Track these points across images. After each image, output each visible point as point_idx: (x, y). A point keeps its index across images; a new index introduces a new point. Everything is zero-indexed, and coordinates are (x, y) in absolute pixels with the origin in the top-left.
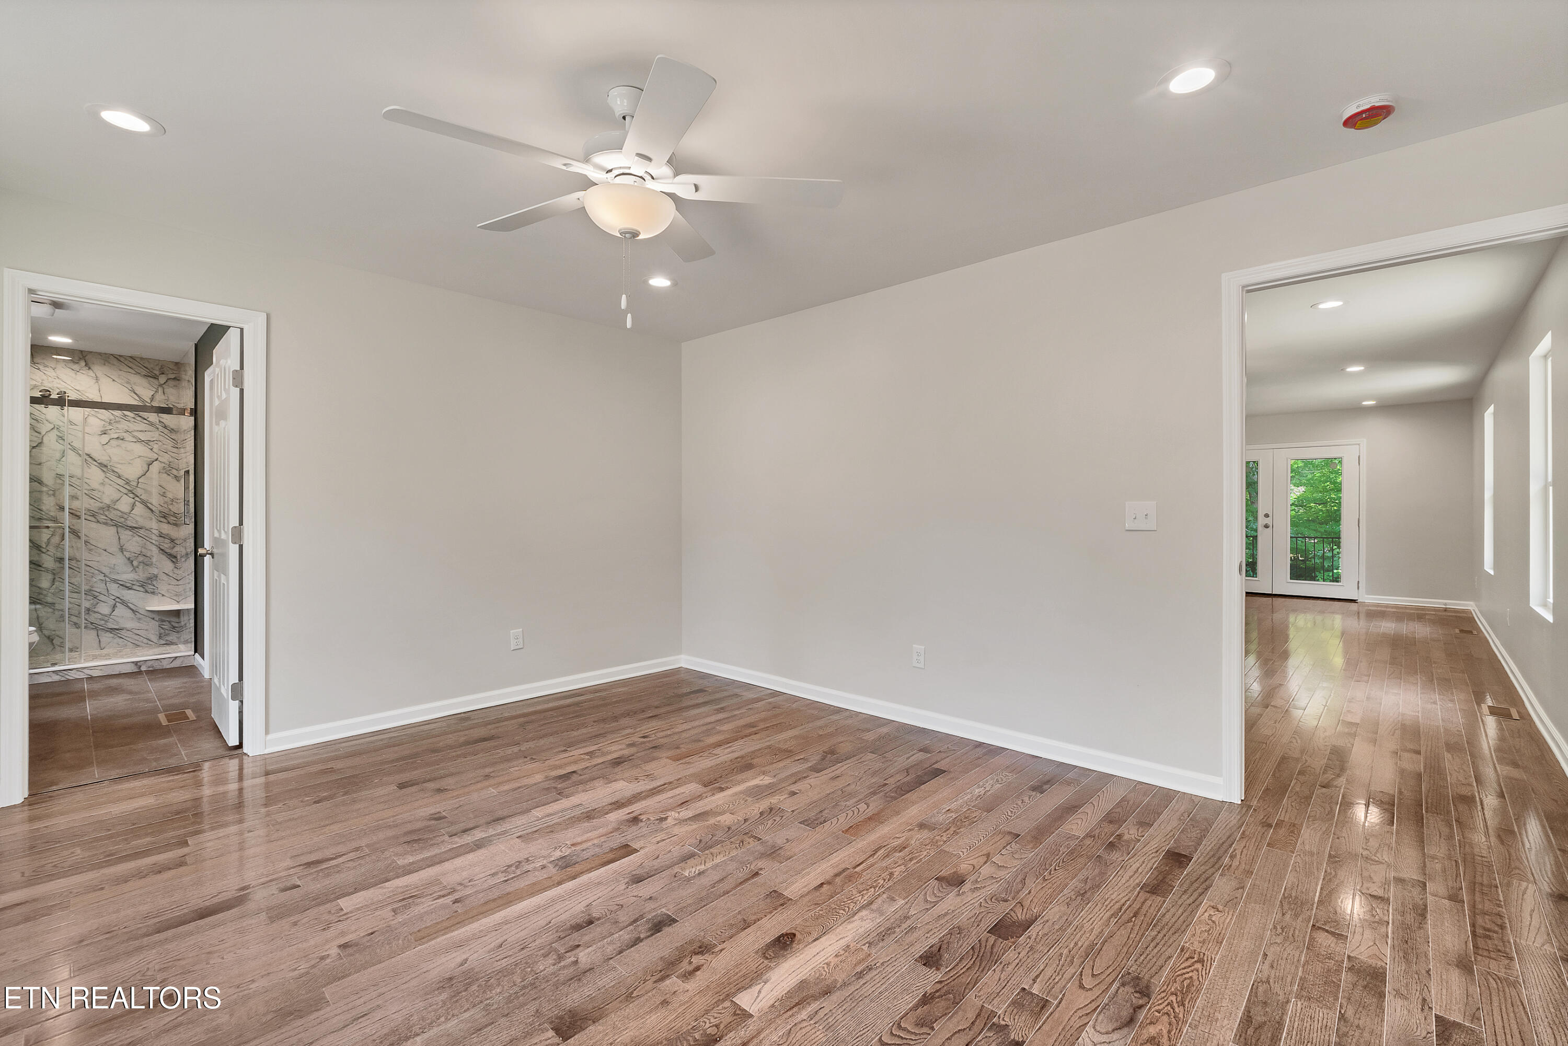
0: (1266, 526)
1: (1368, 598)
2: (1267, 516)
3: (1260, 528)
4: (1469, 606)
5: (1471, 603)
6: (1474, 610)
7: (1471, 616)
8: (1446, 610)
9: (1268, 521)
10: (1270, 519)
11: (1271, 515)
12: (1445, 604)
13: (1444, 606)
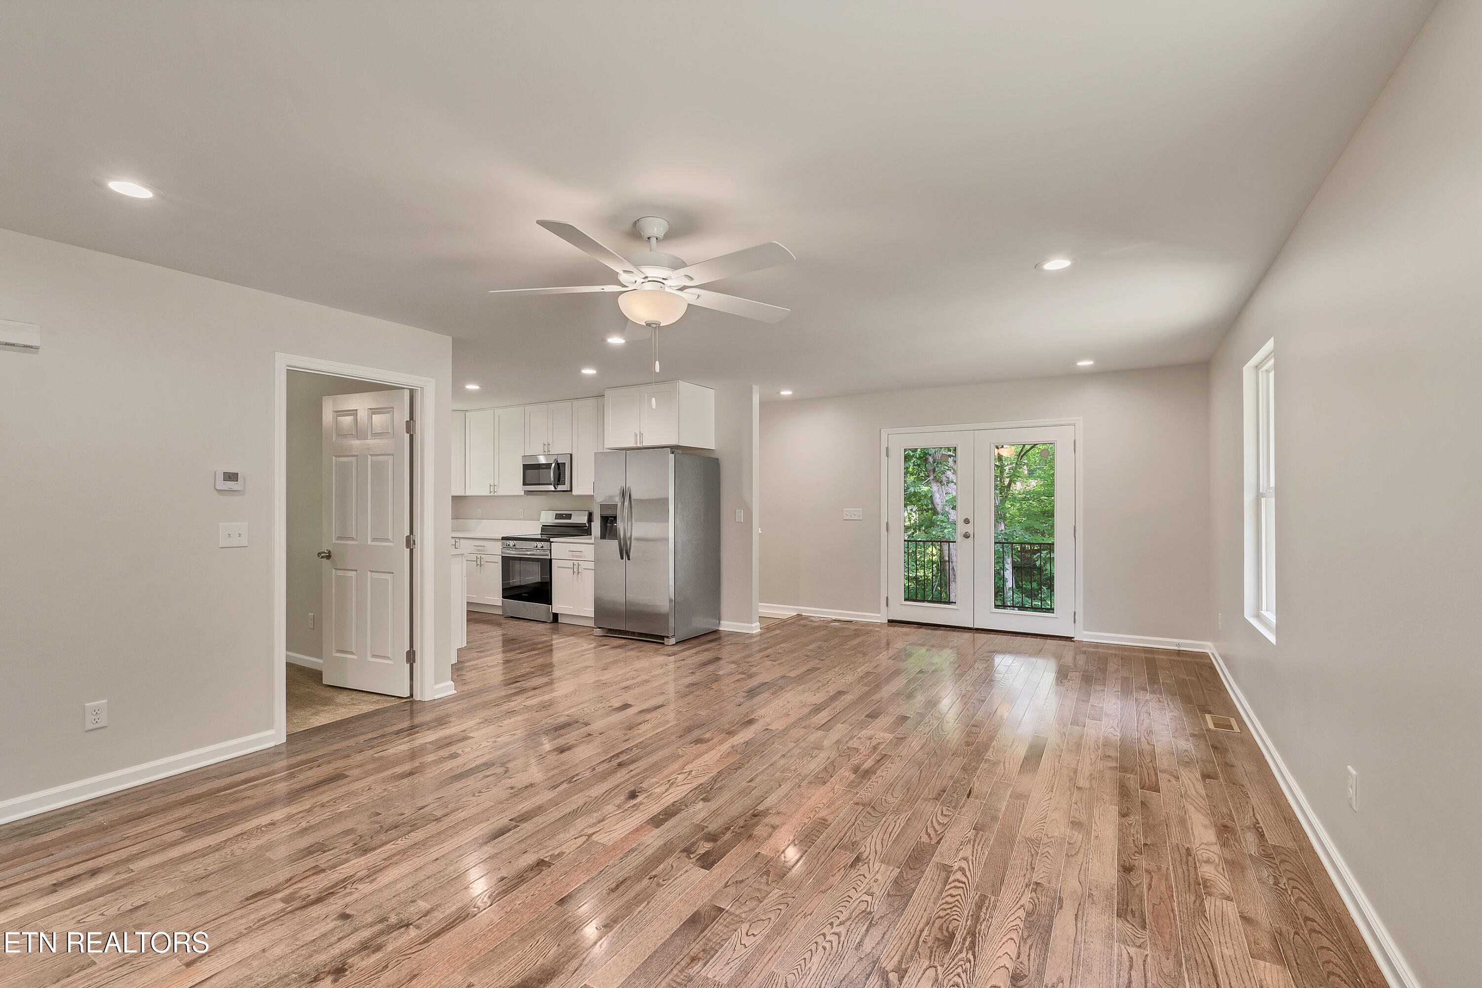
0: (966, 536)
1: (1085, 635)
2: (967, 521)
3: (959, 538)
4: (1207, 647)
5: (1209, 644)
6: (1213, 654)
7: (1209, 661)
8: (1179, 653)
9: (968, 528)
10: (970, 525)
11: (971, 520)
12: (1178, 645)
13: (1176, 648)
